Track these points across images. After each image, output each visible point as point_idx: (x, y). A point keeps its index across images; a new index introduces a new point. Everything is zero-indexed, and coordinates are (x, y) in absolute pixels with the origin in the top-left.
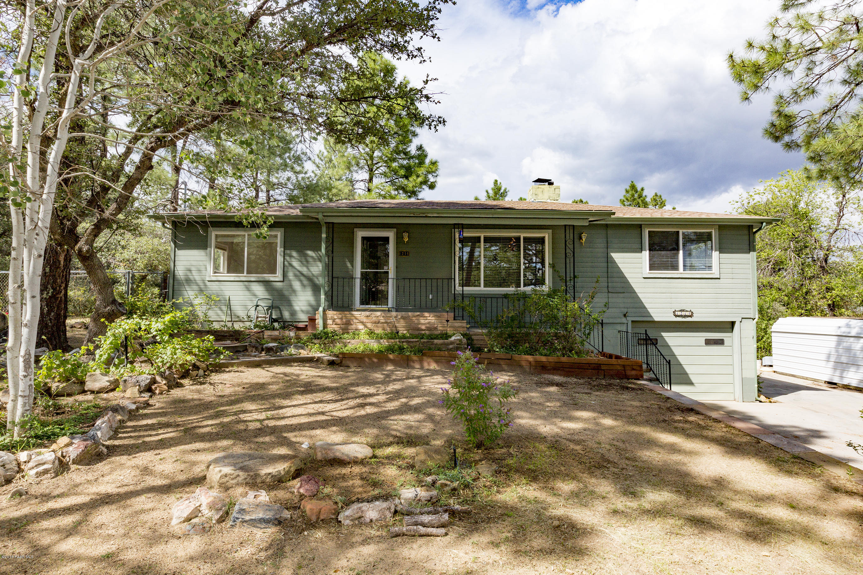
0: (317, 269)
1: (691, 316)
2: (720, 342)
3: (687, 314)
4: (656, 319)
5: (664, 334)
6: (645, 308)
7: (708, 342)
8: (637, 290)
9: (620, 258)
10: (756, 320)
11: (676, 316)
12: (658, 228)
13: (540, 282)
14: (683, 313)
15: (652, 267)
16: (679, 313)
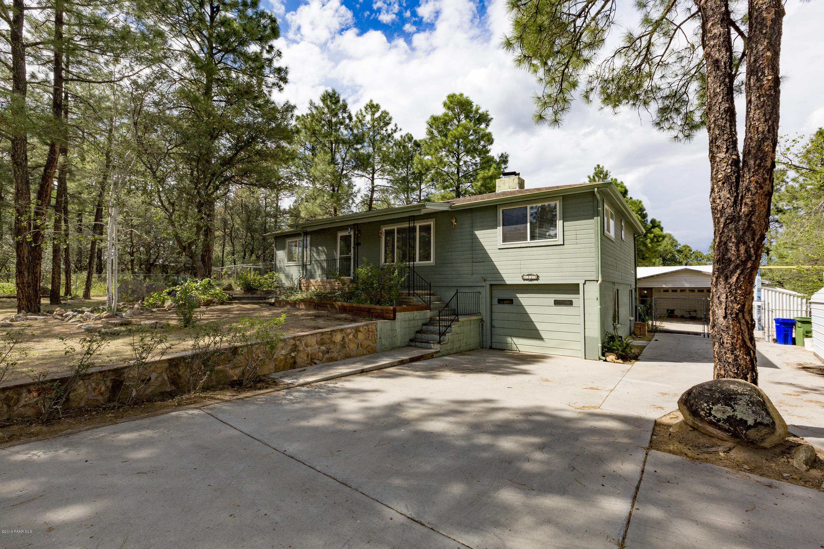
0: (323, 257)
1: (537, 279)
2: (569, 303)
3: (534, 277)
4: (508, 282)
5: (518, 295)
6: (499, 273)
7: (557, 303)
8: (493, 259)
9: (481, 234)
10: (599, 282)
11: (524, 280)
12: (509, 206)
13: (428, 258)
14: (530, 277)
15: (504, 240)
16: (526, 277)
